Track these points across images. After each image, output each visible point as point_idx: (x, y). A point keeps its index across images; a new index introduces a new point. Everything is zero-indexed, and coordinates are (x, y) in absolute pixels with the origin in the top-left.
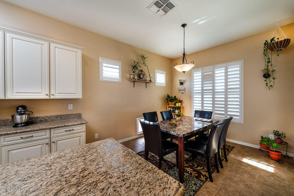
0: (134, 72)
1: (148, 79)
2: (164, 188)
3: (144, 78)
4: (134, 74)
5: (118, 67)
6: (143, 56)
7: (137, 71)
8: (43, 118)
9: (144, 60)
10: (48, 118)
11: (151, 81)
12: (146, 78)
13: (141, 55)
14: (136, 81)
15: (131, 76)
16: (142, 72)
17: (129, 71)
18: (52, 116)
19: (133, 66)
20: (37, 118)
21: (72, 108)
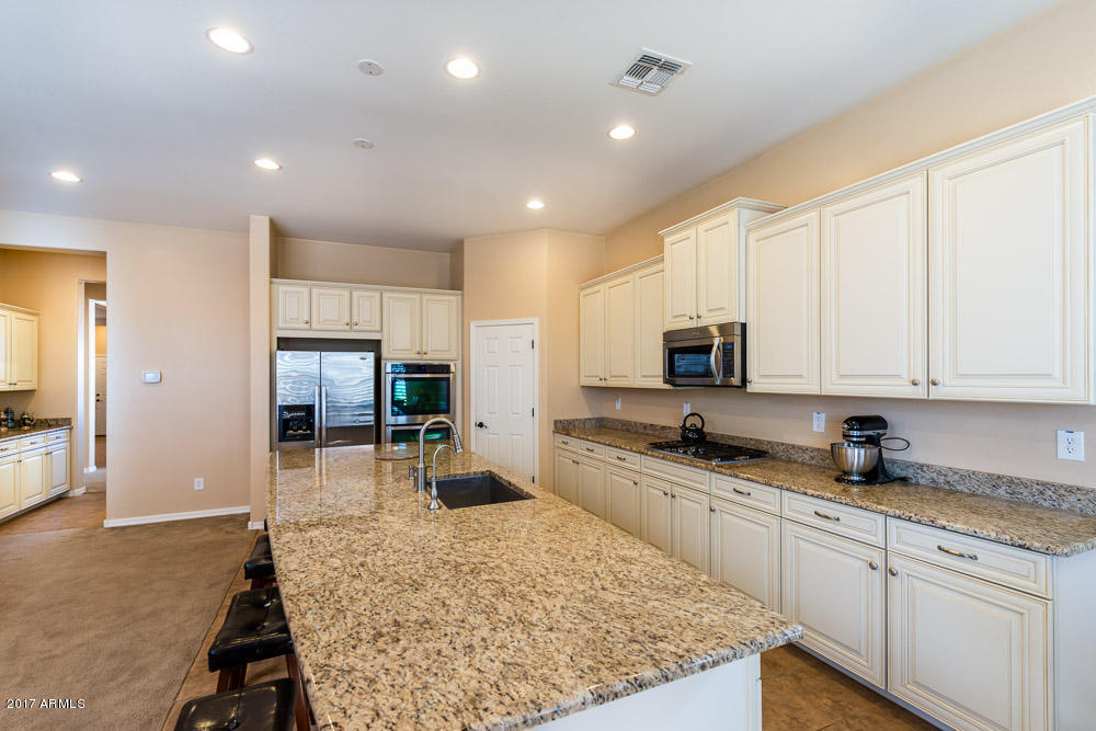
2: (378, 714)
8: (939, 473)
10: (957, 477)
18: (974, 473)
20: (921, 467)
21: (1080, 454)
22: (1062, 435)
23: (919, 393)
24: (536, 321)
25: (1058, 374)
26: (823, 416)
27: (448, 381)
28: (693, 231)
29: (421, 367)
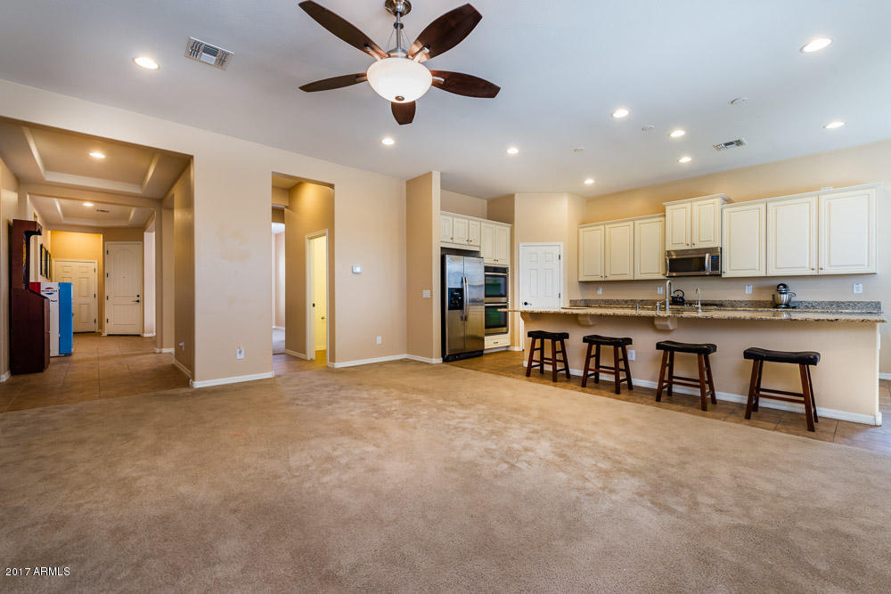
21: (861, 291)
22: (855, 286)
23: (814, 273)
24: (562, 244)
25: (866, 264)
26: (751, 287)
27: (505, 278)
28: (688, 205)
29: (495, 269)
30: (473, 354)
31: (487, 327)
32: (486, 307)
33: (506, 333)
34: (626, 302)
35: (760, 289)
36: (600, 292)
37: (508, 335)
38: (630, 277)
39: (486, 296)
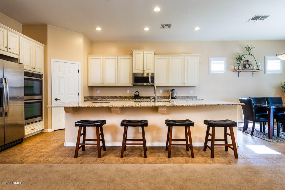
0: (238, 64)
1: (255, 68)
3: (250, 68)
4: (238, 65)
5: (223, 62)
6: (249, 48)
7: (242, 62)
9: (250, 51)
11: (259, 70)
12: (253, 67)
13: (247, 47)
14: (241, 71)
15: (236, 67)
16: (247, 62)
17: (234, 63)
19: (238, 59)
22: (191, 90)
23: (183, 85)
24: (80, 64)
25: (196, 83)
26: (162, 90)
27: (41, 82)
28: (142, 52)
29: (33, 75)
30: (13, 144)
31: (26, 119)
32: (25, 103)
33: (41, 120)
34: (112, 97)
35: (164, 91)
36: (99, 92)
37: (43, 122)
38: (116, 85)
39: (25, 95)
